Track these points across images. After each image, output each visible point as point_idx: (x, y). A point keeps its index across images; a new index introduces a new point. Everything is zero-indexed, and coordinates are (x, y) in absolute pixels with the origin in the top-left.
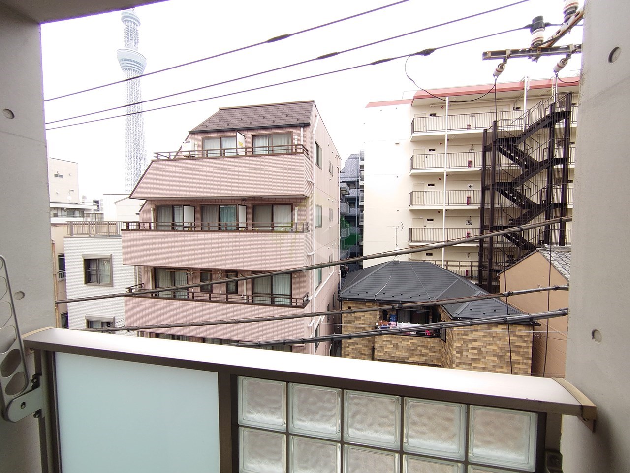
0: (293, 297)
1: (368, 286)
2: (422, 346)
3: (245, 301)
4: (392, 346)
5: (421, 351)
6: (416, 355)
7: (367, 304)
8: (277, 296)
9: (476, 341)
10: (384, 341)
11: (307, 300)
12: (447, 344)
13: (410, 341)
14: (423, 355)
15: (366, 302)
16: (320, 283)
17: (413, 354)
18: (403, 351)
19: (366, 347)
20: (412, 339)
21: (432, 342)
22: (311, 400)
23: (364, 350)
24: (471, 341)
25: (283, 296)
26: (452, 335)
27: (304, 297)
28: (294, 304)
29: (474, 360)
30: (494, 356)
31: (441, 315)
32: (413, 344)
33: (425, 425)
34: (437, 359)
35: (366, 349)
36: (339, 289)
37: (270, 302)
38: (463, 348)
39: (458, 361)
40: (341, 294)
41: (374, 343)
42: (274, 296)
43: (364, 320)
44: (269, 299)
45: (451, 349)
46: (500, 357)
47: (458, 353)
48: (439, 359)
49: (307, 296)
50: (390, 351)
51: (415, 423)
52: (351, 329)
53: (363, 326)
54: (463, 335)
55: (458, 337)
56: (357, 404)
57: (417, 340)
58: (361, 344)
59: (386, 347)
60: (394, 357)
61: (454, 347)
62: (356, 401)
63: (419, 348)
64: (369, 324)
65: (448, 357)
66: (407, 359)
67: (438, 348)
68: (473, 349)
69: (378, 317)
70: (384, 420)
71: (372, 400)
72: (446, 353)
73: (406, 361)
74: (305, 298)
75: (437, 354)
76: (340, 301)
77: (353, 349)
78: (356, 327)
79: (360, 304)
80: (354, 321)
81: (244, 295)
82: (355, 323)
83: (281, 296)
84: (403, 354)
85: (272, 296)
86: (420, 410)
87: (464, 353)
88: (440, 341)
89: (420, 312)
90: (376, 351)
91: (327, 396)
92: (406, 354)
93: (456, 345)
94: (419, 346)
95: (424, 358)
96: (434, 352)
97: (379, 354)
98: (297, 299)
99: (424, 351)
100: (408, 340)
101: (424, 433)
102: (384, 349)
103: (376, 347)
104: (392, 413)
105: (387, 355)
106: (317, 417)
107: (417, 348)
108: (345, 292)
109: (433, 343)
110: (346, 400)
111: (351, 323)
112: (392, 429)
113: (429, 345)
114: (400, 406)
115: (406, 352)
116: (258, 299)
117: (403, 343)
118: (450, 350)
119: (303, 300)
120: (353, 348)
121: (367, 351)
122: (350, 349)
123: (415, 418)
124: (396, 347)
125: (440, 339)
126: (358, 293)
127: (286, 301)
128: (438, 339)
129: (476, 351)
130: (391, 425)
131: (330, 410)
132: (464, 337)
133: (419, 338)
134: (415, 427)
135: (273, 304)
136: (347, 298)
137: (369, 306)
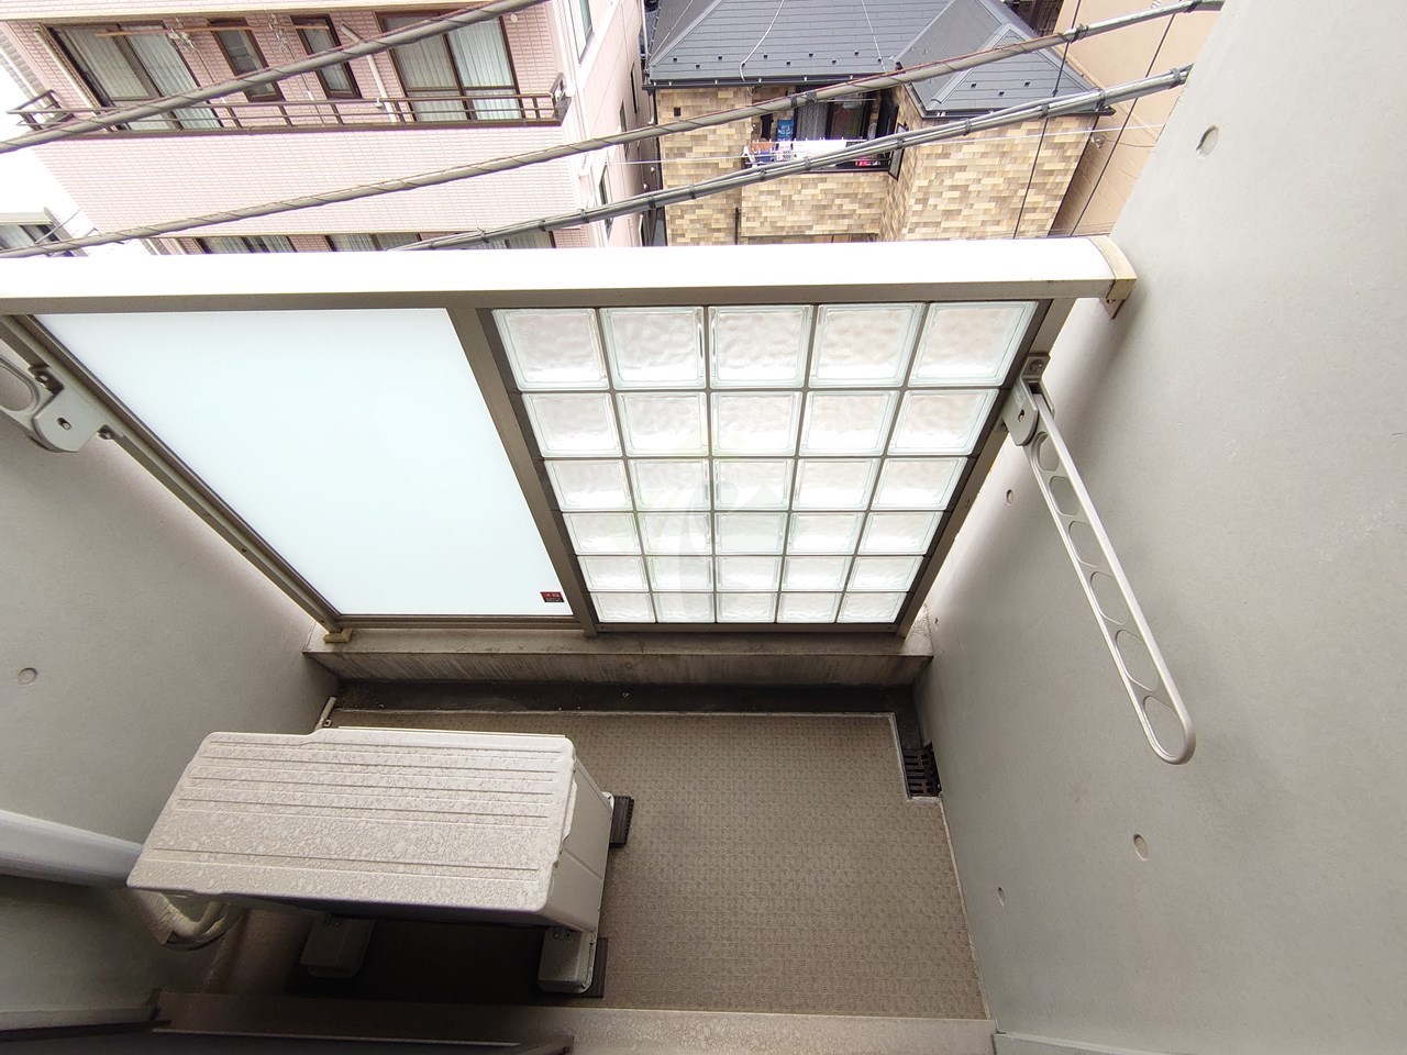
0: (523, 91)
1: (723, 36)
2: (846, 196)
3: (394, 119)
4: (779, 203)
5: (841, 205)
6: (830, 217)
7: (721, 95)
8: (478, 93)
9: (962, 168)
10: (761, 193)
11: (564, 98)
12: (899, 184)
13: (821, 186)
14: (844, 217)
15: (719, 87)
16: (589, 35)
17: (822, 217)
18: (803, 213)
19: (721, 211)
20: (824, 180)
21: (867, 182)
22: (647, 332)
23: (717, 221)
24: (952, 170)
25: (496, 93)
26: (916, 159)
27: (553, 91)
28: (531, 115)
29: (948, 214)
30: (991, 199)
31: (900, 110)
32: (825, 192)
33: (848, 345)
34: (873, 221)
35: (722, 216)
36: (643, 52)
37: (462, 117)
38: (931, 190)
39: (914, 219)
40: (650, 70)
41: (739, 201)
42: (469, 93)
43: (714, 143)
44: (459, 105)
45: (906, 195)
46: (1001, 200)
47: (918, 201)
48: (875, 221)
49: (562, 88)
50: (773, 214)
51: (832, 345)
52: (683, 172)
53: (714, 160)
54: (939, 156)
55: (927, 163)
56: (732, 329)
57: (835, 182)
58: (709, 206)
59: (766, 207)
60: (782, 228)
61: (914, 190)
62: (731, 323)
63: (838, 201)
64: (728, 154)
65: (896, 213)
66: (810, 228)
67: (879, 196)
68: (953, 188)
69: (750, 130)
70: (781, 347)
71: (761, 318)
72: (893, 205)
73: (807, 233)
74: (558, 94)
75: (873, 211)
76: (652, 91)
77: (692, 221)
78: (697, 166)
79: (703, 95)
80: (690, 149)
81: (382, 101)
82: (693, 155)
83: (490, 93)
84: (803, 219)
85: (462, 94)
86: (844, 323)
87: (931, 202)
88: (886, 179)
89: (850, 106)
90: (743, 219)
91: (678, 322)
92: (809, 218)
93: (919, 182)
94: (838, 196)
95: (846, 222)
96: (870, 206)
97: (750, 224)
98: (534, 98)
99: (848, 206)
100: (815, 183)
101: (844, 357)
102: (760, 213)
103: (743, 211)
104: (793, 334)
105: (767, 224)
106: (661, 359)
107: (833, 201)
108: (659, 63)
109: (870, 184)
110: (712, 325)
111: (683, 155)
112: (794, 359)
113: (861, 191)
114: (809, 322)
115: (809, 213)
116: (429, 110)
117: (803, 191)
118: (903, 196)
119: (554, 100)
120: (694, 217)
121: (723, 221)
122: (684, 223)
123: (833, 337)
124: (788, 203)
125: (886, 174)
126: (697, 60)
127: (504, 108)
128: (881, 174)
129: (956, 194)
130: (793, 353)
131: (684, 345)
132: (941, 163)
133: (841, 175)
134: (831, 351)
135: (471, 121)
136: (667, 81)
137: (726, 99)
